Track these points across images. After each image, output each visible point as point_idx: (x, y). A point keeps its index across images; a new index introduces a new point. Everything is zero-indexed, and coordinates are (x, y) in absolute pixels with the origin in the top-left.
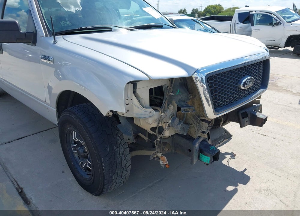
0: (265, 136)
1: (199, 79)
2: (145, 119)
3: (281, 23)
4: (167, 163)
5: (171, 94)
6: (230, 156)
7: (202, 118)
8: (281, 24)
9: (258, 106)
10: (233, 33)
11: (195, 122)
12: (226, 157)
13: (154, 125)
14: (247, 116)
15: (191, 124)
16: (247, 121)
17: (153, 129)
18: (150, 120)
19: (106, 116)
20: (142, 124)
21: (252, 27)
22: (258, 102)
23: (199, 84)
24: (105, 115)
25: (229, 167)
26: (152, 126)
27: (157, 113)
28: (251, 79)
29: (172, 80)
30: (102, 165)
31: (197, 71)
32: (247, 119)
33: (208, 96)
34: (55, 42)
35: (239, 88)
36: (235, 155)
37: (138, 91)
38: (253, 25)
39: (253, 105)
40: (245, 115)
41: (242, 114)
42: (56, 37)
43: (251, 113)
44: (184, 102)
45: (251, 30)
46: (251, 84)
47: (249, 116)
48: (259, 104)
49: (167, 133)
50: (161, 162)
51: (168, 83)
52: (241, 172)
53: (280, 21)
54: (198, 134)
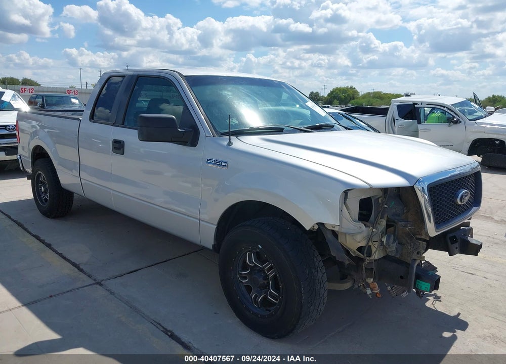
0: (473, 274)
1: (420, 188)
2: (353, 235)
3: (461, 120)
4: (378, 291)
5: (385, 206)
6: (434, 298)
7: (418, 237)
8: (460, 122)
9: (468, 230)
10: (389, 133)
11: (409, 241)
12: (429, 299)
13: (363, 244)
14: (456, 242)
15: (404, 245)
16: (457, 248)
17: (360, 249)
18: (359, 237)
19: (310, 230)
20: (348, 242)
21: (419, 126)
22: (467, 224)
23: (419, 194)
24: (308, 229)
25: (437, 311)
26: (360, 245)
27: (367, 228)
28: (466, 193)
29: (386, 191)
30: (301, 292)
31: (418, 180)
32: (457, 245)
33: (430, 209)
34: (230, 143)
35: (455, 203)
36: (440, 297)
37: (347, 201)
38: (419, 123)
39: (462, 228)
40: (454, 240)
41: (450, 238)
42: (231, 137)
43: (461, 238)
44: (399, 216)
45: (418, 130)
46: (467, 198)
47: (459, 240)
48: (469, 226)
49: (377, 255)
50: (369, 292)
51: (381, 194)
52: (454, 316)
53: (458, 118)
54: (413, 256)
